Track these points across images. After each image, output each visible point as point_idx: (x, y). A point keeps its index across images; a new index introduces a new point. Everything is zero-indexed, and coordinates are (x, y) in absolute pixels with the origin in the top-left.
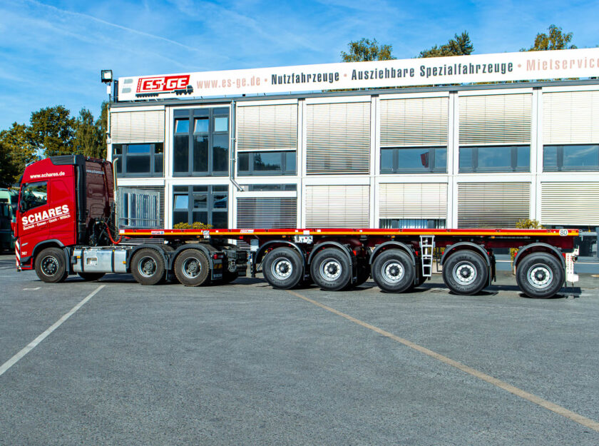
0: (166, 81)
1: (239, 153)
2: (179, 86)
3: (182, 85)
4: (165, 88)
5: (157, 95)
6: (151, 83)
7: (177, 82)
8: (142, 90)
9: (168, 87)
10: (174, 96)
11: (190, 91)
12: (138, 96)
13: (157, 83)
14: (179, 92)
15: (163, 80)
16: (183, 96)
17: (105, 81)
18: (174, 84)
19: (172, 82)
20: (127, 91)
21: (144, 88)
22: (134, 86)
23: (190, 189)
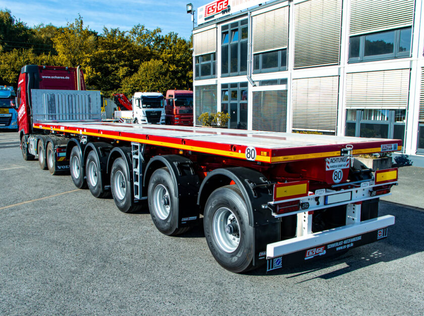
0: (217, 6)
1: (254, 55)
2: (224, 7)
3: (225, 6)
4: (217, 11)
5: (213, 16)
6: (210, 9)
7: (222, 4)
8: (207, 15)
9: (219, 9)
10: (221, 15)
11: (229, 10)
12: (206, 19)
13: (214, 7)
14: (223, 12)
15: (216, 4)
16: (226, 14)
17: (189, 12)
18: (221, 6)
19: (220, 4)
20: (201, 17)
21: (208, 13)
22: (203, 13)
23: (229, 86)
